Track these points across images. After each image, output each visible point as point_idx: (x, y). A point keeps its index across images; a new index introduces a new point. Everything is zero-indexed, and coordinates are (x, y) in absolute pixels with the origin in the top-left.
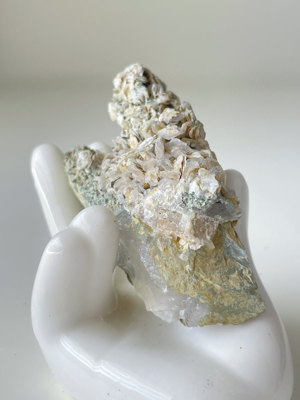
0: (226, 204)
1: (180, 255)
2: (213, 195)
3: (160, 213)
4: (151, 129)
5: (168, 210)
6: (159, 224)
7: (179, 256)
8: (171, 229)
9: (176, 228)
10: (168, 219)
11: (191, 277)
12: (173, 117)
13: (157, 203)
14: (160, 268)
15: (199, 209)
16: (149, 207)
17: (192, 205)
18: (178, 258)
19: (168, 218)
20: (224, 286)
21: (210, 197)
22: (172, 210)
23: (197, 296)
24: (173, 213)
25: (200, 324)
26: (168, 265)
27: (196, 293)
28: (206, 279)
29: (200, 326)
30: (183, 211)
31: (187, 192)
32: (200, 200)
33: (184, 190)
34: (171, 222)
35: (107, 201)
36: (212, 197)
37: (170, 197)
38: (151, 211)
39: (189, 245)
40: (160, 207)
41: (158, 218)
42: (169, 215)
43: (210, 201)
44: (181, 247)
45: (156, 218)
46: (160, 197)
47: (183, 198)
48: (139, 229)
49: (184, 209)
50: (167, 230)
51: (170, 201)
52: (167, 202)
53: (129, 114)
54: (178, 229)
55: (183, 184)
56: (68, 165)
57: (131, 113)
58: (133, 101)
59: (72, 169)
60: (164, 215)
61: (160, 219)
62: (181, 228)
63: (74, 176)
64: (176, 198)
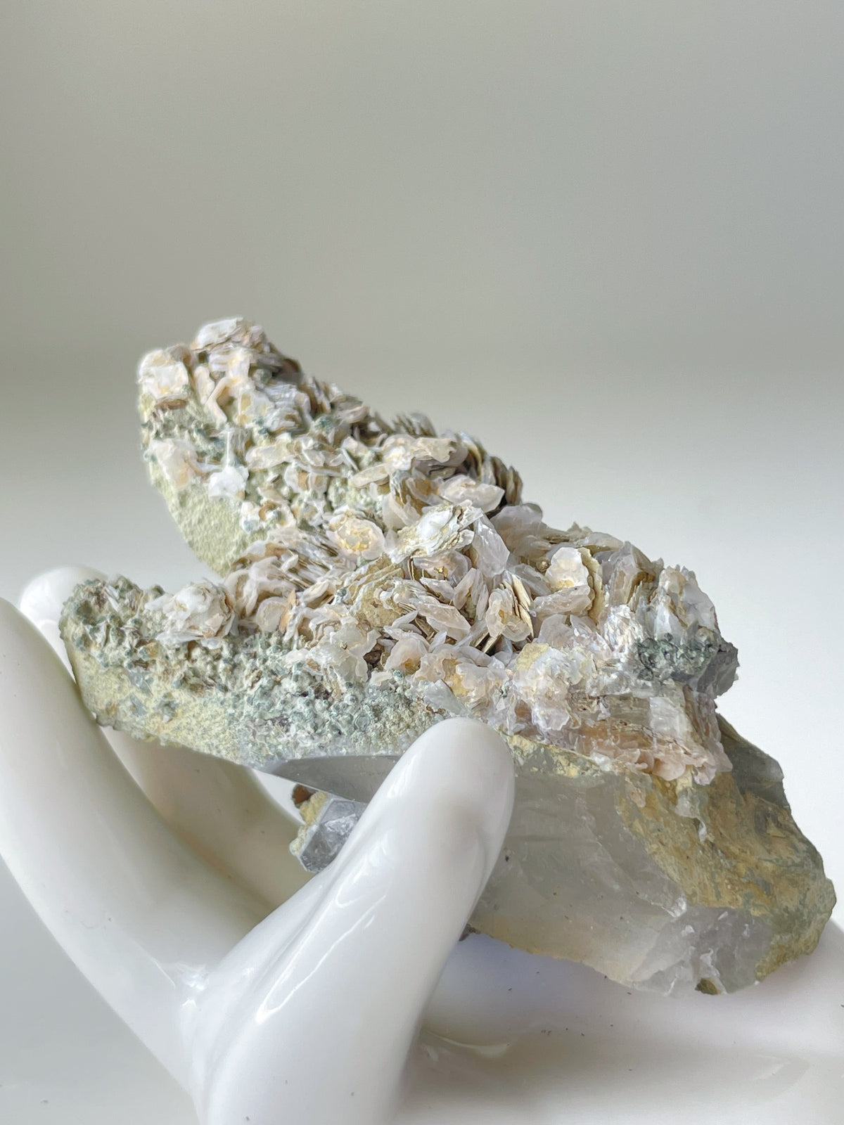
1: (677, 806)
2: (713, 632)
3: (585, 709)
5: (604, 696)
6: (597, 739)
7: (676, 812)
8: (635, 743)
9: (647, 739)
10: (614, 719)
11: (718, 857)
13: (567, 683)
14: (655, 853)
15: (690, 677)
16: (546, 699)
17: (671, 670)
18: (676, 816)
19: (612, 716)
20: (777, 860)
21: (709, 639)
22: (617, 693)
23: (744, 904)
24: (620, 702)
25: (759, 974)
26: (664, 841)
27: (738, 896)
28: (743, 855)
29: (760, 979)
30: (652, 690)
31: (652, 637)
32: (691, 650)
33: (644, 634)
34: (626, 724)
36: (712, 638)
37: (601, 659)
38: (558, 708)
39: (692, 774)
40: (578, 691)
41: (583, 723)
42: (613, 708)
43: (711, 650)
44: (668, 785)
45: (580, 724)
46: (567, 666)
47: (640, 655)
48: (552, 765)
49: (653, 684)
50: (622, 748)
51: (603, 670)
52: (595, 675)
53: (277, 461)
54: (655, 739)
55: (629, 618)
56: (107, 640)
57: (284, 459)
58: (268, 424)
59: (135, 651)
60: (599, 712)
61: (590, 723)
62: (663, 734)
63: (142, 670)
64: (623, 660)
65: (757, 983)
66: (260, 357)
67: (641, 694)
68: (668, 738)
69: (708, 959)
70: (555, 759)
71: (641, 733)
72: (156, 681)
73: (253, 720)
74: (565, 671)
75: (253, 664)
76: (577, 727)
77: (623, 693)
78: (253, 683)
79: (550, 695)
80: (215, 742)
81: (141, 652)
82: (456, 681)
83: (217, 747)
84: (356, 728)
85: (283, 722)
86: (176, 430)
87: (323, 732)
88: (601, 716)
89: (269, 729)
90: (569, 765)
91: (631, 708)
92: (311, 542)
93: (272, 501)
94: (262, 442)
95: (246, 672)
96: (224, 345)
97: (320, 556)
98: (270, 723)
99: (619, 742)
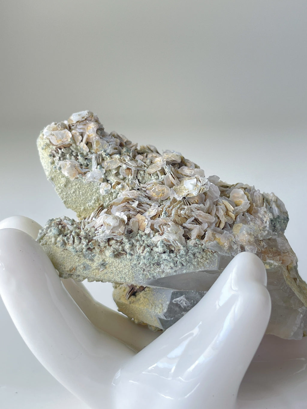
3: (260, 245)
5: (264, 239)
6: (266, 255)
8: (277, 254)
9: (279, 253)
10: (269, 247)
13: (253, 236)
16: (249, 243)
24: (269, 241)
30: (277, 235)
31: (274, 217)
33: (272, 216)
34: (272, 248)
35: (195, 255)
37: (261, 227)
38: (253, 245)
40: (256, 239)
46: (251, 230)
47: (271, 224)
49: (277, 233)
50: (274, 257)
51: (263, 230)
52: (260, 232)
53: (117, 166)
54: (282, 252)
55: (266, 211)
56: (74, 241)
57: (119, 165)
58: (108, 151)
59: (88, 245)
60: (264, 245)
61: (263, 250)
62: (284, 250)
63: (90, 252)
64: (268, 226)
66: (99, 125)
67: (274, 237)
68: (286, 251)
72: (97, 255)
73: (146, 265)
74: (251, 232)
75: (140, 243)
76: (260, 251)
77: (269, 237)
78: (143, 250)
79: (250, 241)
80: (124, 276)
81: (90, 245)
82: (218, 240)
83: (124, 278)
84: (188, 262)
85: (158, 264)
86: (68, 156)
87: (177, 265)
88: (265, 247)
89: (151, 268)
90: (265, 265)
91: (272, 243)
92: (141, 195)
93: (119, 181)
94: (108, 159)
95: (137, 247)
96: (84, 122)
97: (147, 200)
98: (152, 265)
99: (272, 255)
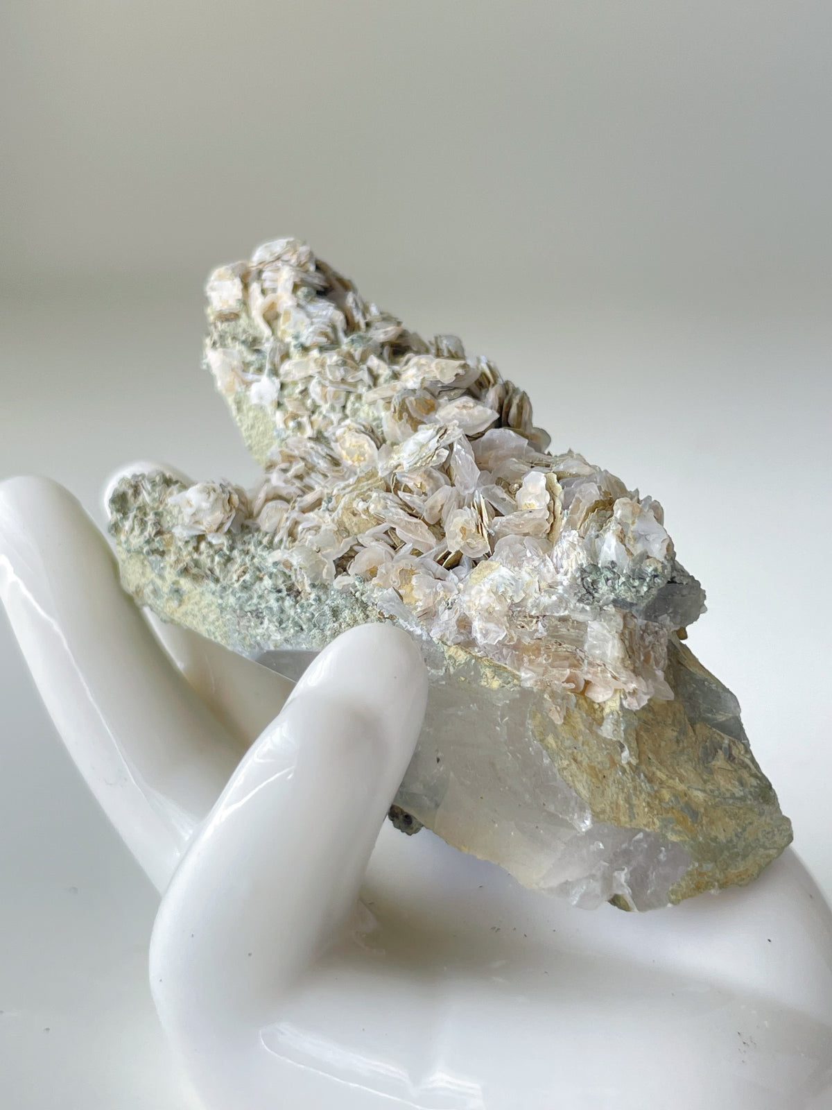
0: (685, 583)
1: (602, 728)
2: (662, 563)
3: (523, 627)
4: (407, 410)
5: (545, 616)
6: (529, 656)
7: (600, 732)
8: (566, 663)
9: (578, 660)
10: (549, 638)
11: (638, 780)
12: (457, 375)
13: (509, 601)
14: (565, 769)
15: (631, 605)
16: (486, 614)
17: (612, 596)
18: (598, 736)
19: (548, 635)
20: (712, 791)
21: (655, 570)
22: (556, 614)
23: (661, 828)
24: (559, 623)
25: (673, 897)
26: (579, 759)
27: (655, 820)
28: (671, 781)
29: (673, 902)
30: (590, 614)
31: (596, 564)
32: (634, 579)
33: (587, 560)
34: (560, 645)
35: (335, 613)
36: (660, 570)
37: (545, 580)
38: (497, 624)
39: (621, 698)
40: (519, 609)
41: (519, 640)
42: (551, 629)
43: (658, 580)
44: (597, 706)
45: (515, 639)
46: (512, 585)
47: (582, 579)
48: (479, 676)
49: (591, 609)
50: (553, 667)
51: (545, 591)
52: (536, 595)
53: (303, 374)
54: (586, 661)
55: (576, 543)
56: (132, 529)
57: (310, 372)
58: (303, 340)
59: (153, 540)
60: (536, 631)
61: (527, 641)
62: (593, 657)
63: (159, 558)
64: (566, 583)
65: (670, 905)
66: (304, 275)
67: (580, 617)
68: (599, 662)
69: (622, 876)
70: (482, 671)
71: (574, 654)
72: (168, 569)
73: (235, 611)
74: (508, 589)
75: (243, 560)
76: (512, 643)
77: (562, 614)
78: (239, 577)
79: (491, 610)
80: (212, 628)
81: (158, 542)
82: (408, 589)
83: (214, 633)
84: (315, 626)
85: (258, 615)
86: (229, 341)
87: (287, 626)
88: (538, 635)
89: (249, 621)
91: (568, 630)
92: (317, 452)
93: (295, 411)
94: (296, 355)
95: (236, 566)
96: (274, 264)
97: (323, 465)
98: (249, 614)
99: (550, 661)
